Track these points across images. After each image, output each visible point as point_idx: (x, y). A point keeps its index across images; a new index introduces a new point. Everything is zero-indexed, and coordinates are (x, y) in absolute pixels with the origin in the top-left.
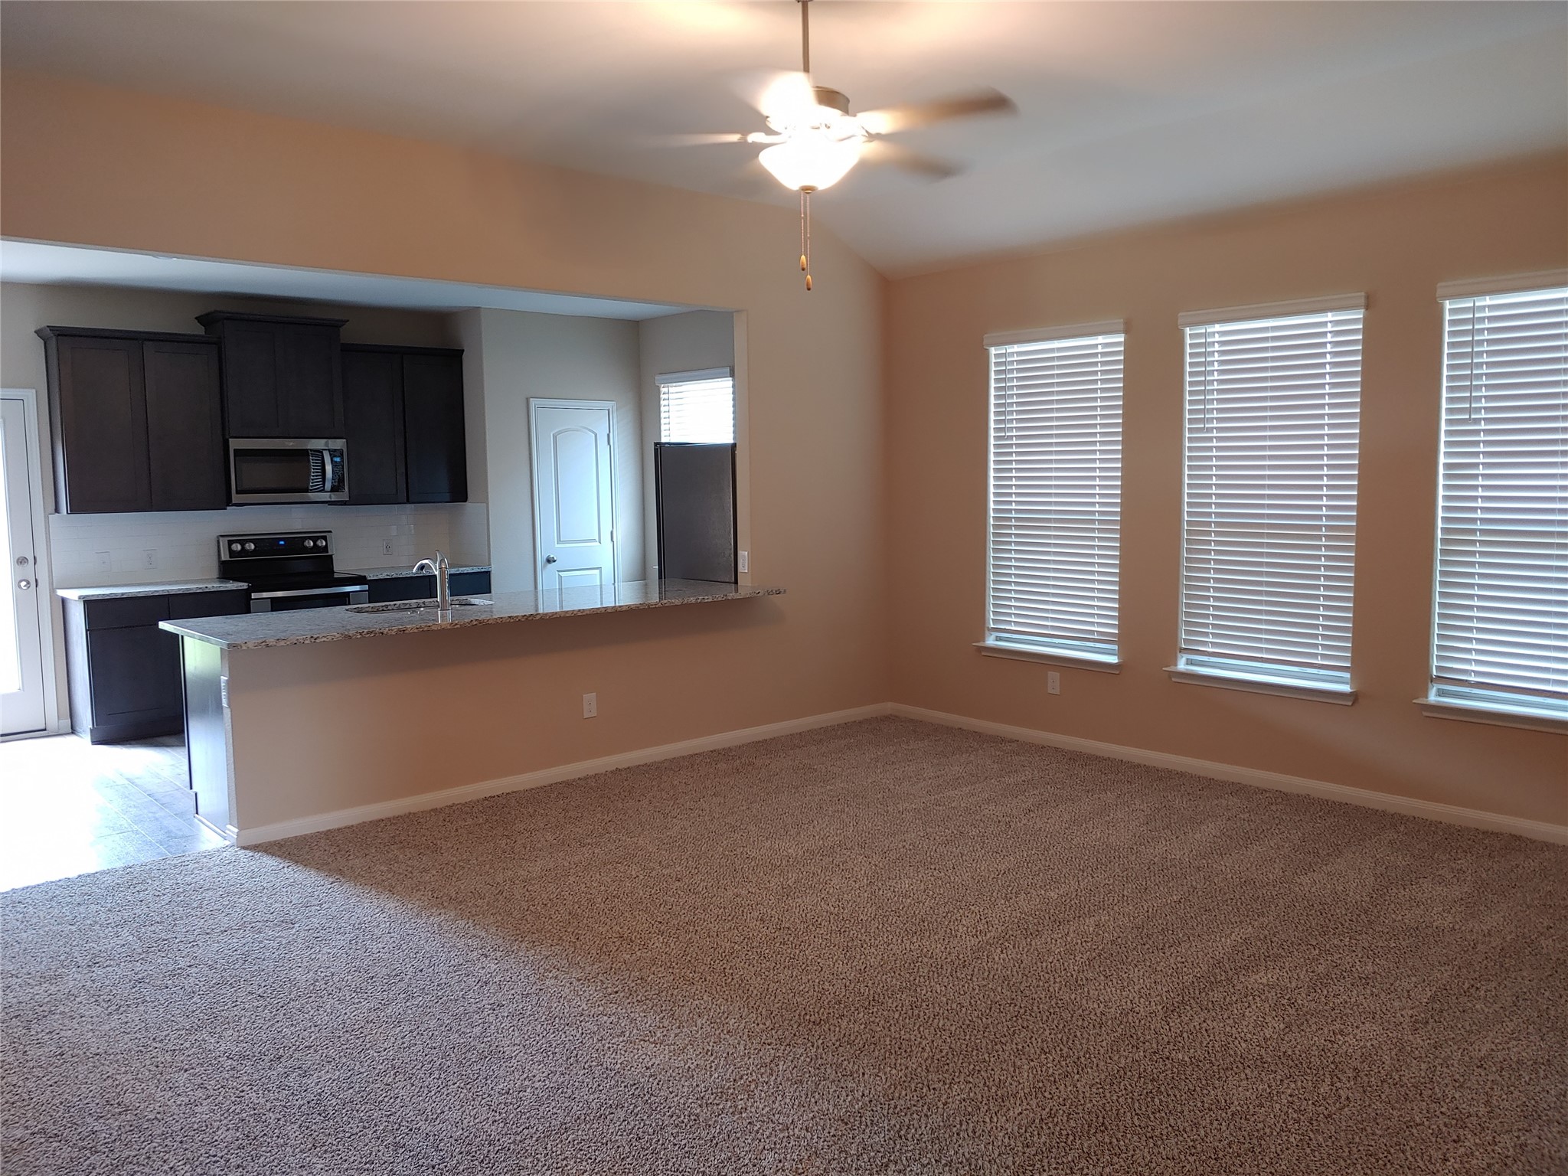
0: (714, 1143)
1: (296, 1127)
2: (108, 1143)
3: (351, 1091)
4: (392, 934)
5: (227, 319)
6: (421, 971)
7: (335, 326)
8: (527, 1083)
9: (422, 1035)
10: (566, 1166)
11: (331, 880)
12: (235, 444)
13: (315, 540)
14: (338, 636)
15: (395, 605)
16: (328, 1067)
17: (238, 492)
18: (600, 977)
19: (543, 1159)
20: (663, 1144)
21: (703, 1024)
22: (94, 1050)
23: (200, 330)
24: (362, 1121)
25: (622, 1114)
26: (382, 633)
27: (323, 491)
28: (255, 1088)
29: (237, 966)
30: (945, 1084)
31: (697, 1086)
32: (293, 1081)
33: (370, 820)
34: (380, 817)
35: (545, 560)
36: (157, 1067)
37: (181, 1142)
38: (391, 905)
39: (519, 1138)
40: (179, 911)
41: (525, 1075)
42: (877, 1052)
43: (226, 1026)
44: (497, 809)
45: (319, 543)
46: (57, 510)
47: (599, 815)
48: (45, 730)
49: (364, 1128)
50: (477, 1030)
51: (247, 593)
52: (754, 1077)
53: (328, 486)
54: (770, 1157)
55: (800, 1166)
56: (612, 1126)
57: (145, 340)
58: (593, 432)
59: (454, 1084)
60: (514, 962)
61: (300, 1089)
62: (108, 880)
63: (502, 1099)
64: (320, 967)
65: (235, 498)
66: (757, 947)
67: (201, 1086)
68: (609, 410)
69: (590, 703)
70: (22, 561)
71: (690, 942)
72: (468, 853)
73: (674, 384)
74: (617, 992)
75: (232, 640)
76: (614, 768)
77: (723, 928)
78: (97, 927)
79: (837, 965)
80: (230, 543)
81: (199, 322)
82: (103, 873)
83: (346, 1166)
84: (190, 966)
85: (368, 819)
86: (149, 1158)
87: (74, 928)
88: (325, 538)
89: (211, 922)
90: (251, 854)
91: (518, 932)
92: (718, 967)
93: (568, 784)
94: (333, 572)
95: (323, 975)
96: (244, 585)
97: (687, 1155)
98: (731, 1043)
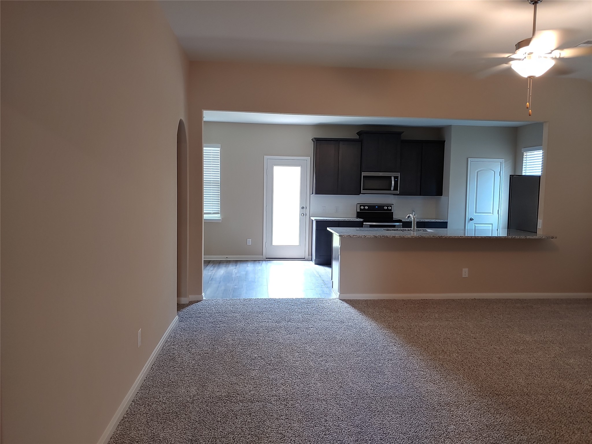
0: (436, 417)
1: (318, 374)
2: (273, 364)
3: (336, 370)
4: (370, 333)
5: (364, 133)
6: (373, 345)
7: (400, 134)
8: (387, 383)
9: (364, 361)
10: (385, 407)
11: (360, 314)
12: (363, 174)
13: (387, 207)
14: (373, 236)
15: (400, 229)
16: (334, 362)
17: (363, 190)
18: (428, 361)
19: (379, 403)
20: (419, 411)
21: (454, 383)
22: (280, 342)
23: (357, 137)
24: (335, 378)
25: (411, 399)
26: (387, 237)
27: (391, 190)
28: (313, 362)
29: (323, 330)
30: (537, 428)
31: (441, 400)
32: (323, 363)
33: (381, 299)
34: (384, 299)
35: (469, 219)
36: (292, 350)
37: (289, 369)
38: (374, 324)
39: (375, 396)
40: (315, 312)
41: (387, 380)
42: (515, 410)
43: (313, 345)
44: (424, 304)
45: (389, 208)
46: (313, 194)
47: (458, 312)
48: (305, 258)
49: (335, 380)
50: (380, 365)
51: (363, 222)
52: (462, 403)
53: (392, 188)
54: (452, 427)
55: (461, 433)
56: (406, 401)
57: (340, 141)
58: (494, 171)
59: (365, 377)
60: (403, 349)
61: (323, 365)
62: (302, 301)
63: (377, 384)
64: (345, 336)
65: (362, 191)
66: (491, 366)
67: (300, 357)
68: (501, 162)
69: (465, 272)
70: (303, 208)
71: (466, 358)
72: (407, 315)
73: (529, 152)
74: (431, 366)
75: (342, 234)
76: (473, 298)
77: (482, 357)
78: (294, 312)
79: (520, 379)
80: (360, 206)
81: (357, 134)
82: (302, 299)
83: (325, 387)
84: (312, 327)
85: (380, 298)
86: (281, 370)
87: (289, 311)
88: (391, 206)
89: (322, 317)
90: (342, 302)
91: (409, 341)
92: (472, 368)
93: (453, 300)
94: (393, 218)
95: (344, 338)
96: (362, 220)
97: (424, 417)
98: (461, 391)
